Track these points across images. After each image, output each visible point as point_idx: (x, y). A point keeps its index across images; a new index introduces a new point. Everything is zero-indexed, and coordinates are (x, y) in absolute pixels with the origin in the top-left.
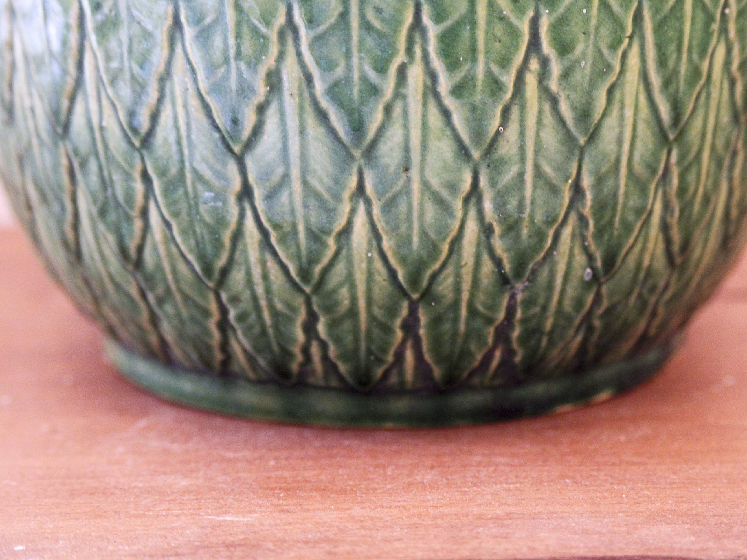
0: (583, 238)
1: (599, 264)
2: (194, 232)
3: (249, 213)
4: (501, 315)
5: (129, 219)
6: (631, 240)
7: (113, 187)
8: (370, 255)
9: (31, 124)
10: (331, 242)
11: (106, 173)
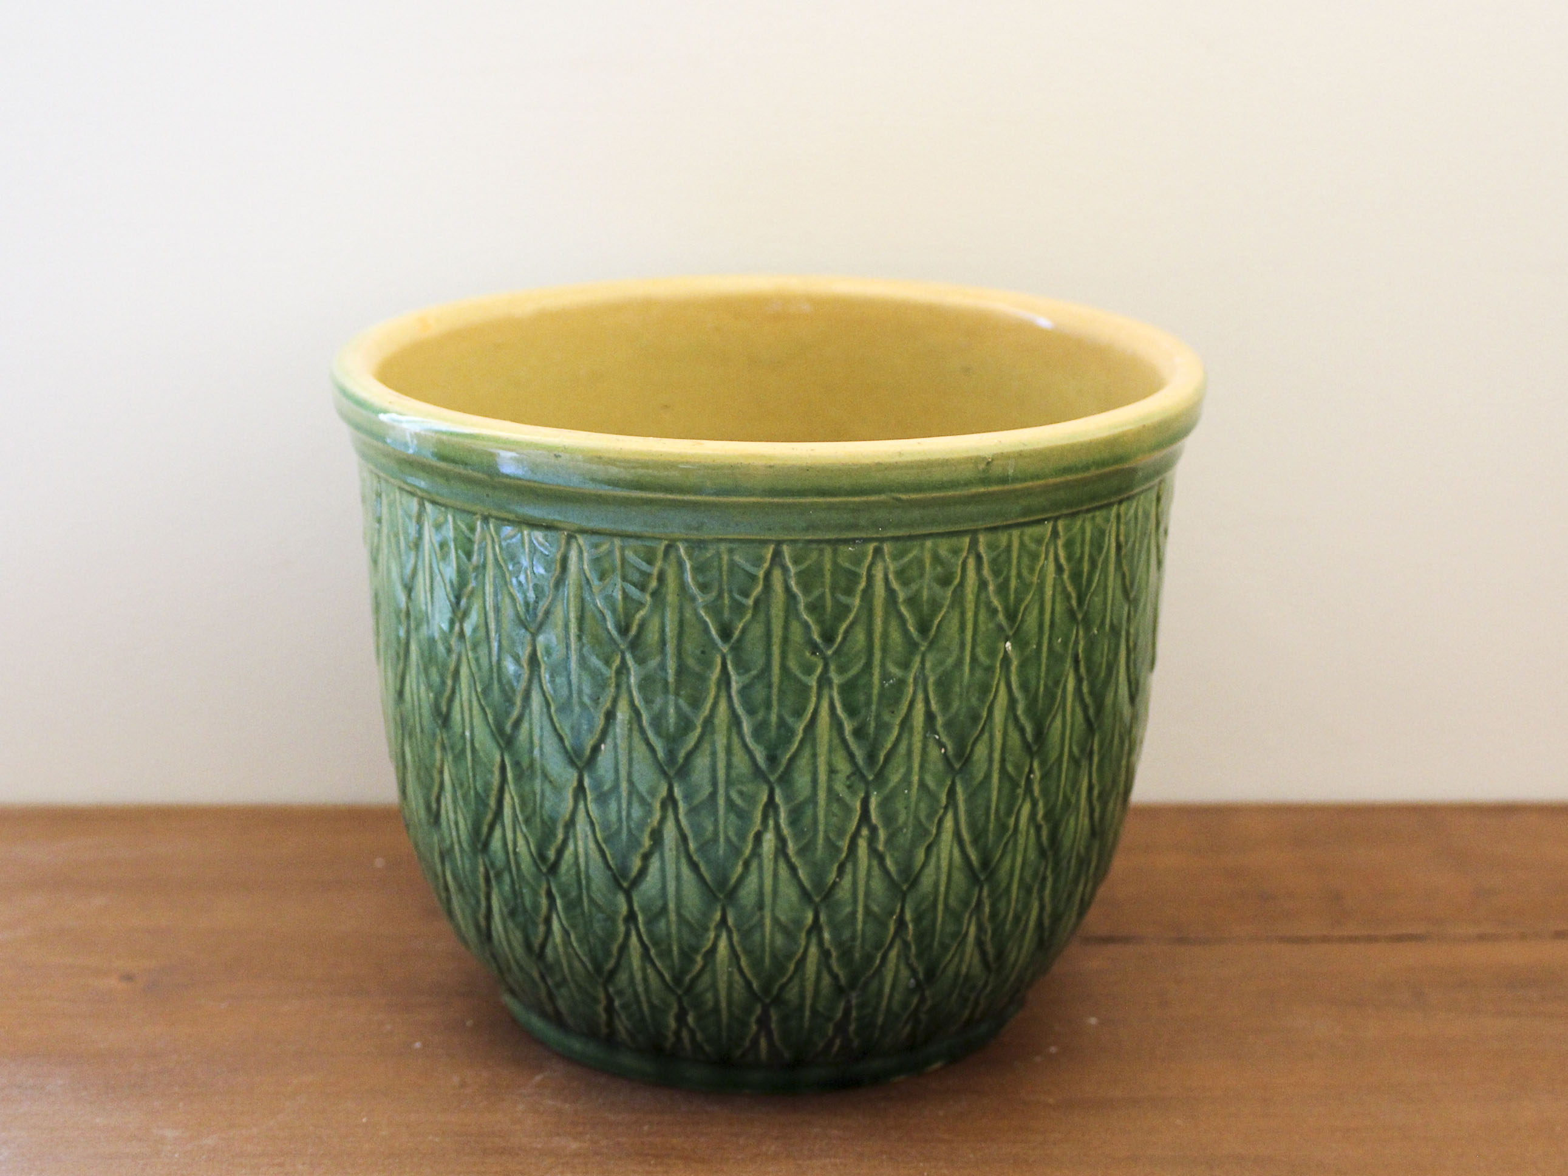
0: (907, 958)
1: (921, 976)
2: (588, 941)
3: (633, 933)
4: (839, 1015)
5: (535, 924)
6: (949, 957)
7: (522, 898)
8: (730, 969)
9: (454, 833)
10: (699, 959)
11: (517, 887)
